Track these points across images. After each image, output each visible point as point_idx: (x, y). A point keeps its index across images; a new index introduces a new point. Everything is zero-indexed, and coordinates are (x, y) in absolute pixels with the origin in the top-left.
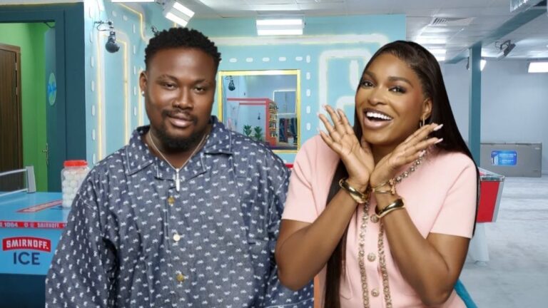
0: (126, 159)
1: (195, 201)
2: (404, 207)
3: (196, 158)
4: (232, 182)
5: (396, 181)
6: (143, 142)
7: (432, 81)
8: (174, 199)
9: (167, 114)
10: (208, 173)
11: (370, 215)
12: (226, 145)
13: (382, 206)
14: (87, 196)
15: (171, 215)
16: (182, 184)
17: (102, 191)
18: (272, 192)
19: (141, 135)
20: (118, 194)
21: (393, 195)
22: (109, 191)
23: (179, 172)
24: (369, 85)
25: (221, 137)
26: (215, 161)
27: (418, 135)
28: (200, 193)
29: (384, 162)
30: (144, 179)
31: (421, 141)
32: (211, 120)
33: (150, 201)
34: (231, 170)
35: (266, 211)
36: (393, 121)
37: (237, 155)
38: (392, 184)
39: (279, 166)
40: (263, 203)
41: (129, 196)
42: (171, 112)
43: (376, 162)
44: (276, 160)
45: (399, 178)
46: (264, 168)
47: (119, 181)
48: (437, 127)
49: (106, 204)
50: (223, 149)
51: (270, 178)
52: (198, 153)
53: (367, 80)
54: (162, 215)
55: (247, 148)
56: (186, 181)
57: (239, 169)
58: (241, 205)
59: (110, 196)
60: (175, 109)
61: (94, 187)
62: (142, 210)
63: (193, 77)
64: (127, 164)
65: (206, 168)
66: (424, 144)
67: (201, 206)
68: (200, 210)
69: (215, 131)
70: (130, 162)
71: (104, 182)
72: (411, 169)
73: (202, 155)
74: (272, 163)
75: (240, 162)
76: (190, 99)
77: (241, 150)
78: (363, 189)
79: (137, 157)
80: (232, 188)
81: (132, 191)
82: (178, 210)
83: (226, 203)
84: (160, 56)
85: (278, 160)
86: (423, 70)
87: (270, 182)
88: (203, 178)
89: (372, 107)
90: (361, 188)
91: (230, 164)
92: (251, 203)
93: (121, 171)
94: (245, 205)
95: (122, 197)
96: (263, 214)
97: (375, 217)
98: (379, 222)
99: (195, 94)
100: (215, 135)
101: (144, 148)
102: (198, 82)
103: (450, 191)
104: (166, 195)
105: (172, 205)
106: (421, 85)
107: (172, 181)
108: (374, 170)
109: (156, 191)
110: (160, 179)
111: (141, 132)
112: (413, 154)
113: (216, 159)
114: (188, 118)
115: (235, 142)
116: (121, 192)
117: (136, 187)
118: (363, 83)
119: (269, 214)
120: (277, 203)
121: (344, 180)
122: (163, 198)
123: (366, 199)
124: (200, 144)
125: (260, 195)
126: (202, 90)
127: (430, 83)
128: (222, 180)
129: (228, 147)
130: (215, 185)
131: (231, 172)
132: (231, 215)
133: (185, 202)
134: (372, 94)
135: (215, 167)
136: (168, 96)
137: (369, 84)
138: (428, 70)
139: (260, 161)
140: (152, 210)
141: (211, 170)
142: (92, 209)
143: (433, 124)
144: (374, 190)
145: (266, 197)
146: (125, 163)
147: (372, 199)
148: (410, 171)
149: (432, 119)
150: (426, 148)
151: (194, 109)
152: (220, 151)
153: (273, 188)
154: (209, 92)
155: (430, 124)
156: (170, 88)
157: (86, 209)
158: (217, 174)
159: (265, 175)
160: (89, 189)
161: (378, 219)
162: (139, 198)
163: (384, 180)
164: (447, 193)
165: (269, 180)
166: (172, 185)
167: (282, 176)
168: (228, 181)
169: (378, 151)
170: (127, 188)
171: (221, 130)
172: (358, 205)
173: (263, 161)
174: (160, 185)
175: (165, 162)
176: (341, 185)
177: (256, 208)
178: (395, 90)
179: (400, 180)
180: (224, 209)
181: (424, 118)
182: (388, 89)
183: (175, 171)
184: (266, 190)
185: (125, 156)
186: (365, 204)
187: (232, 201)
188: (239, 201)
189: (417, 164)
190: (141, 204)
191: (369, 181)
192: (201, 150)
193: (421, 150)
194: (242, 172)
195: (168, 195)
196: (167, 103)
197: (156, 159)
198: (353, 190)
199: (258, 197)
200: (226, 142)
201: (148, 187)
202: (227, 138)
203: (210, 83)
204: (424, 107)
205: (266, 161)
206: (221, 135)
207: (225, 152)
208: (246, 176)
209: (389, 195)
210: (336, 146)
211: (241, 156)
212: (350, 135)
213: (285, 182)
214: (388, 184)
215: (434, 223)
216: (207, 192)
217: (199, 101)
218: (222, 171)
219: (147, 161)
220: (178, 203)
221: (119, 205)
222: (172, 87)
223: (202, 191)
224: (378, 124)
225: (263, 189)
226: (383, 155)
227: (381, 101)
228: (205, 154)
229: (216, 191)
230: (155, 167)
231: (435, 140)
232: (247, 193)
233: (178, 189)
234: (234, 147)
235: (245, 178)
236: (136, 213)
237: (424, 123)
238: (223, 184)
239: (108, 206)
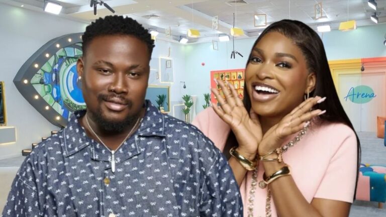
0: (64, 141)
1: (130, 181)
2: (289, 174)
3: (131, 141)
4: (165, 163)
5: (283, 149)
6: (80, 125)
7: (316, 57)
8: (110, 179)
9: (103, 99)
10: (142, 155)
11: (259, 181)
12: (159, 128)
13: (270, 173)
14: (27, 177)
15: (106, 194)
16: (117, 165)
17: (40, 172)
18: (203, 173)
19: (78, 118)
20: (56, 175)
21: (279, 163)
22: (47, 172)
23: (115, 154)
24: (258, 61)
25: (155, 121)
26: (149, 143)
27: (302, 107)
28: (135, 174)
29: (271, 133)
30: (81, 160)
31: (306, 113)
32: (145, 103)
33: (86, 182)
34: (164, 151)
35: (198, 191)
36: (279, 94)
37: (170, 138)
38: (278, 152)
39: (210, 148)
40: (195, 184)
41: (67, 177)
42: (107, 96)
43: (264, 132)
44: (207, 142)
45: (285, 147)
46: (196, 150)
47: (57, 163)
48: (320, 100)
49: (45, 184)
50: (156, 132)
51: (202, 159)
52: (132, 136)
53: (256, 56)
54: (98, 195)
55: (179, 131)
56: (121, 162)
57: (172, 151)
58: (174, 186)
59: (49, 177)
60: (111, 93)
61: (33, 168)
62: (79, 190)
63: (128, 63)
64: (64, 146)
65: (140, 150)
66: (308, 115)
67: (136, 186)
68: (135, 191)
69: (149, 114)
70: (68, 144)
71: (43, 163)
72: (296, 138)
73: (136, 137)
74: (204, 145)
75: (173, 144)
76: (125, 84)
77: (174, 133)
78: (252, 158)
79: (74, 139)
80: (165, 169)
81: (69, 172)
82: (113, 190)
83: (159, 183)
84: (95, 43)
85: (209, 142)
86: (308, 47)
87: (201, 164)
88: (138, 160)
89: (260, 81)
90: (250, 156)
91: (163, 147)
92: (184, 184)
93: (59, 152)
94: (177, 185)
95: (60, 178)
96: (195, 194)
97: (263, 184)
98: (267, 188)
99: (129, 79)
100: (149, 119)
101: (81, 131)
102: (133, 67)
103: (333, 159)
104: (102, 176)
105: (108, 185)
106: (306, 61)
107: (108, 162)
108: (262, 140)
109: (92, 172)
110: (96, 160)
111: (78, 115)
112: (298, 125)
113: (149, 141)
114: (123, 102)
115: (168, 125)
116: (58, 173)
117: (73, 168)
118: (252, 59)
119: (200, 194)
120: (208, 183)
121: (235, 149)
122: (100, 179)
123: (255, 166)
124: (134, 127)
125: (191, 176)
126: (136, 75)
127: (314, 59)
128: (156, 162)
129: (161, 129)
130: (148, 166)
131: (164, 154)
132: (164, 194)
133: (120, 183)
134: (260, 69)
135: (149, 149)
136: (104, 81)
137: (257, 59)
138: (312, 47)
139: (192, 143)
140: (89, 190)
141: (145, 152)
142: (32, 189)
143: (317, 96)
144: (262, 158)
145: (197, 177)
146: (62, 145)
147: (260, 167)
148: (296, 140)
149: (315, 92)
150: (310, 119)
151: (129, 93)
152: (154, 133)
153: (204, 169)
154: (143, 78)
155: (314, 97)
156: (105, 73)
157: (25, 189)
158: (151, 156)
159: (197, 157)
160: (29, 170)
161: (266, 185)
162: (76, 179)
163: (271, 148)
164: (330, 161)
165: (200, 162)
166: (108, 166)
167: (212, 158)
168: (161, 163)
169: (266, 122)
170: (64, 168)
171: (154, 113)
172: (247, 173)
173: (195, 143)
174: (96, 166)
175: (101, 144)
176: (231, 153)
177: (188, 189)
178: (281, 66)
179: (286, 149)
180: (157, 189)
181: (308, 91)
182: (275, 65)
183: (111, 153)
184: (198, 171)
185: (63, 139)
186: (254, 171)
187: (165, 181)
188: (172, 181)
189: (302, 134)
190: (78, 185)
191: (257, 150)
192: (135, 133)
193: (306, 121)
194: (174, 154)
195: (104, 176)
196: (103, 88)
197: (93, 141)
198: (243, 158)
199: (190, 178)
200: (159, 125)
201: (85, 168)
202: (161, 121)
203: (144, 69)
204: (308, 80)
205: (198, 143)
206: (155, 119)
207: (158, 134)
208: (178, 157)
209: (276, 163)
210: (227, 117)
211: (174, 138)
212: (240, 107)
213: (216, 163)
214: (275, 152)
215: (318, 189)
216: (141, 173)
217: (134, 86)
218: (155, 153)
219: (83, 143)
220: (113, 183)
221: (57, 186)
222: (108, 72)
223: (137, 171)
224: (266, 97)
225: (195, 170)
226: (270, 126)
227: (269, 76)
228: (140, 136)
229: (150, 172)
230: (91, 149)
231: (319, 112)
232: (180, 173)
233: (113, 170)
234: (167, 130)
235: (178, 159)
236: (73, 193)
237: (308, 96)
238: (157, 165)
239: (46, 187)
